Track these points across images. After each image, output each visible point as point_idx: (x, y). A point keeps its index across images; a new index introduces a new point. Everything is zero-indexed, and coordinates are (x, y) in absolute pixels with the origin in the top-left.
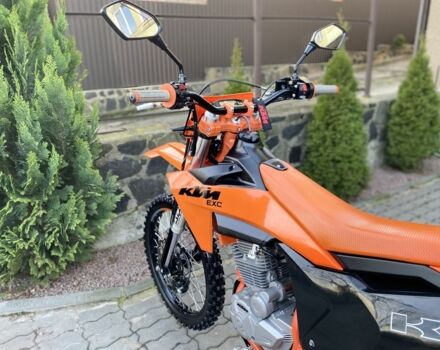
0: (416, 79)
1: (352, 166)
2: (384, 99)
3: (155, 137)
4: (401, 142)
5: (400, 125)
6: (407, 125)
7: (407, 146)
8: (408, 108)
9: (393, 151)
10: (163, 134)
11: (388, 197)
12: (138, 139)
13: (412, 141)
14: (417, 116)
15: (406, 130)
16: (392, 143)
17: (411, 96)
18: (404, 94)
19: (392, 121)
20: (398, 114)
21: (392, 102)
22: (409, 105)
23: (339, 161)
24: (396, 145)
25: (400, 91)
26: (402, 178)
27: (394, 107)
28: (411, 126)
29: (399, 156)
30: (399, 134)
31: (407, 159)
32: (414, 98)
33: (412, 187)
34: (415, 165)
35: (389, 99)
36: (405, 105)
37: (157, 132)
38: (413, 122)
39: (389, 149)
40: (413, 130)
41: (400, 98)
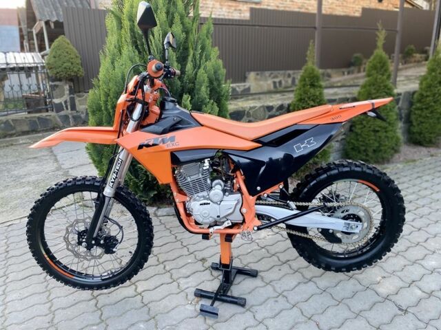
0: (433, 74)
1: (388, 135)
2: (408, 90)
3: (251, 108)
4: (422, 122)
5: (422, 109)
6: (427, 109)
7: (427, 125)
8: (427, 96)
9: (415, 130)
10: (256, 107)
11: (414, 161)
12: (241, 109)
13: (431, 121)
14: (435, 102)
15: (426, 113)
16: (415, 124)
17: (429, 86)
18: (424, 86)
19: (414, 107)
20: (419, 101)
21: (414, 93)
22: (428, 93)
23: (378, 131)
24: (418, 125)
25: (421, 84)
26: (424, 150)
27: (415, 96)
28: (430, 109)
29: (420, 133)
30: (420, 116)
31: (427, 135)
32: (432, 88)
33: (432, 156)
34: (433, 140)
35: (412, 90)
36: (425, 94)
37: (252, 105)
38: (432, 106)
39: (412, 128)
40: (432, 112)
41: (421, 89)
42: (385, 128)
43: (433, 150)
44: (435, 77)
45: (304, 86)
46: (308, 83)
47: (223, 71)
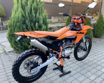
0: (100, 19)
1: (89, 35)
3: (54, 27)
4: (97, 32)
5: (97, 28)
6: (98, 28)
7: (98, 33)
8: (99, 25)
11: (95, 42)
12: (51, 27)
13: (99, 31)
14: (100, 27)
15: (98, 29)
16: (95, 32)
17: (99, 22)
18: (98, 22)
19: (95, 28)
21: (95, 24)
22: (99, 24)
24: (96, 32)
25: (97, 22)
26: (98, 39)
27: (96, 25)
28: (99, 28)
30: (97, 30)
31: (98, 35)
33: (100, 40)
34: (100, 36)
35: (95, 23)
36: (98, 24)
37: (54, 26)
38: (100, 28)
39: (95, 33)
40: (100, 29)
41: (97, 23)
42: (89, 33)
43: (100, 39)
44: (101, 20)
45: (68, 21)
46: (69, 20)
47: (47, 16)
